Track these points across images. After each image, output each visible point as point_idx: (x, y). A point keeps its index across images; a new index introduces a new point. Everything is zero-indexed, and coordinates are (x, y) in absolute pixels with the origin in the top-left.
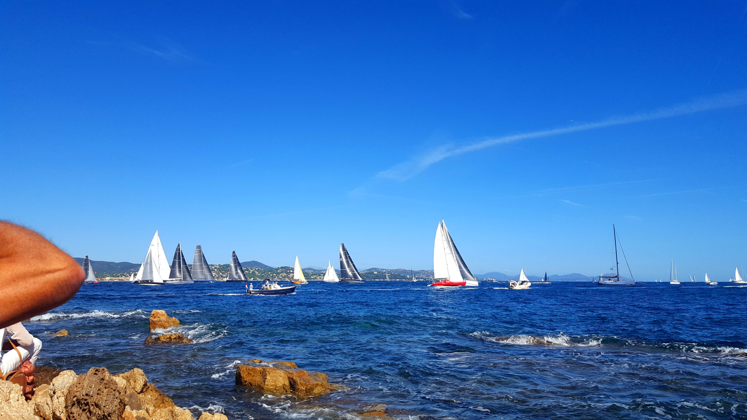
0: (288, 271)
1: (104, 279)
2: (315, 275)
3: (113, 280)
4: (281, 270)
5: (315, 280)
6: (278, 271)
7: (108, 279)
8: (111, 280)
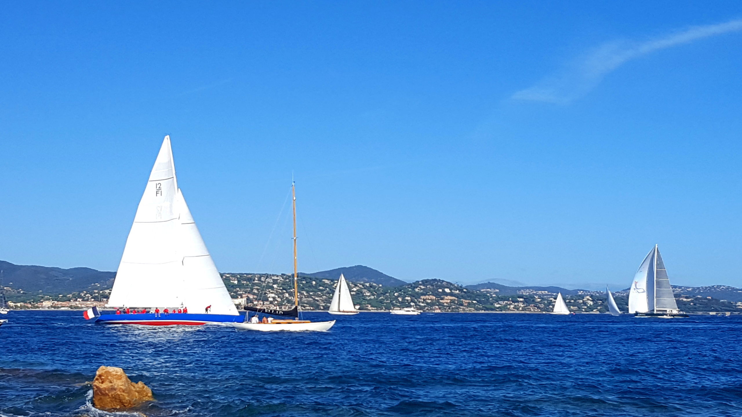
0: (440, 290)
1: (39, 305)
2: (503, 299)
3: (58, 307)
4: (423, 287)
5: (504, 312)
6: (417, 290)
7: (47, 305)
8: (55, 307)
